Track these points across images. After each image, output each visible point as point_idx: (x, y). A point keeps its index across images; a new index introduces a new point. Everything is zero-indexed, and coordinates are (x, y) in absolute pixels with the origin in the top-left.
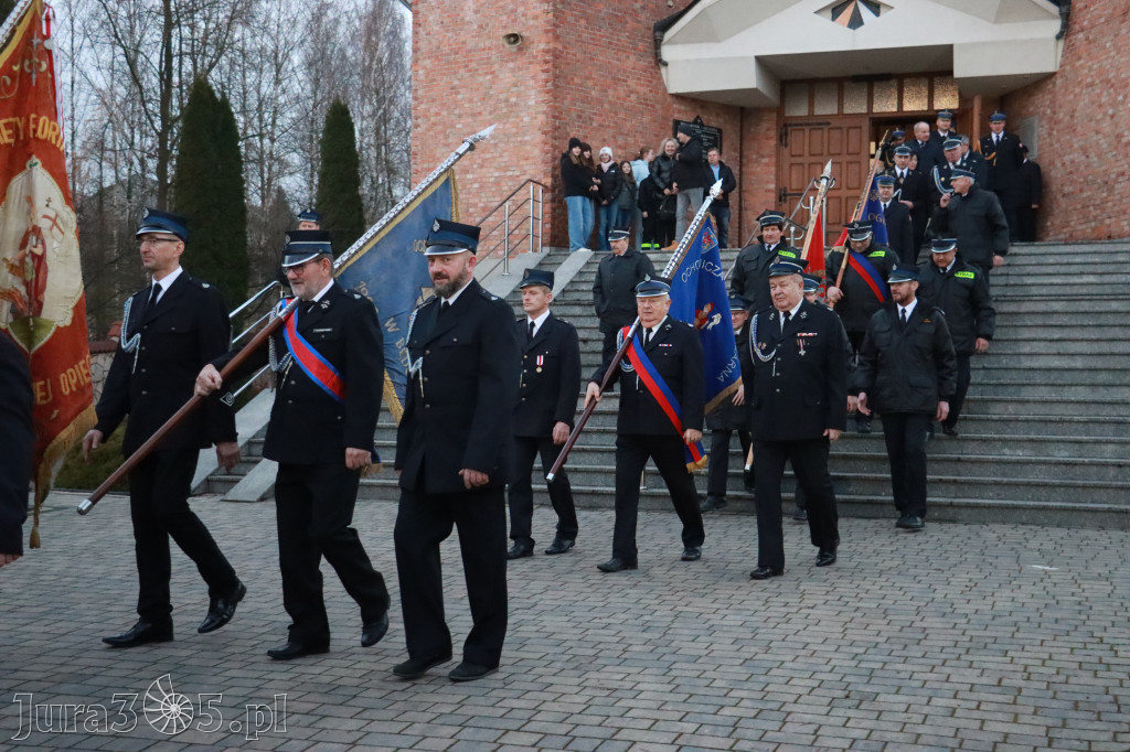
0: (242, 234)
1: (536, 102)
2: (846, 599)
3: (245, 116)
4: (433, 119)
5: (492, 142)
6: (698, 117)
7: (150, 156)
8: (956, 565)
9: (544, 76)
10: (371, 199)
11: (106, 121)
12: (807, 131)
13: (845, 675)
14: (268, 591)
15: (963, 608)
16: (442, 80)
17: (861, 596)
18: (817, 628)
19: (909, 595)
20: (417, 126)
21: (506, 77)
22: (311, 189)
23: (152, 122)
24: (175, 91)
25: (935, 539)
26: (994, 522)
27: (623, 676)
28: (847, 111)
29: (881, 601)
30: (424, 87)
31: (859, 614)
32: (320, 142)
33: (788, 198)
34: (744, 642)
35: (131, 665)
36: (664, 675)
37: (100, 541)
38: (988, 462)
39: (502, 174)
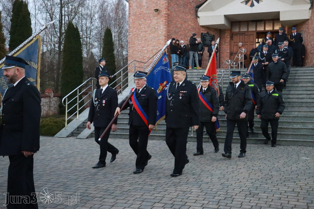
0: (81, 65)
1: (163, 28)
2: (250, 167)
3: (82, 32)
4: (134, 33)
5: (151, 39)
6: (208, 32)
7: (56, 43)
8: (280, 157)
9: (165, 21)
10: (117, 55)
11: (44, 34)
12: (238, 36)
13: (249, 188)
14: (89, 163)
15: (282, 169)
16: (137, 22)
17: (254, 166)
18: (241, 175)
19: (268, 165)
20: (130, 35)
21: (154, 21)
22: (100, 52)
23: (57, 34)
24: (63, 25)
25: (275, 150)
26: (291, 145)
27: (187, 188)
28: (250, 30)
29: (260, 167)
30: (132, 24)
31: (253, 171)
32: (103, 39)
33: (233, 54)
34: (221, 179)
35: (51, 184)
36: (199, 187)
37: (43, 149)
38: (289, 128)
39: (153, 48)
